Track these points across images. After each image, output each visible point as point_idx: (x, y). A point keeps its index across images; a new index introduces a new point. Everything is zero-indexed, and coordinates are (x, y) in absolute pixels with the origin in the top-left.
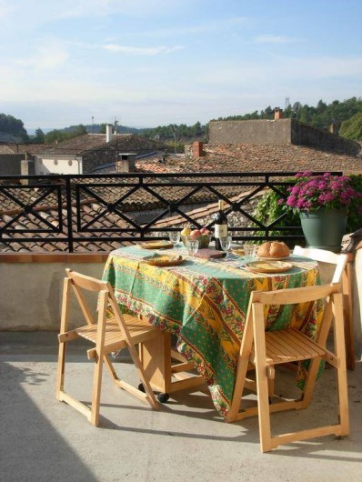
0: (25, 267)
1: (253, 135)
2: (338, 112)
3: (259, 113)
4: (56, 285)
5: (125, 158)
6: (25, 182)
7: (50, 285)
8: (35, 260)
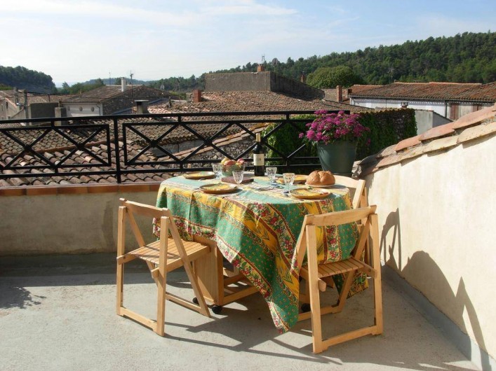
0: (82, 198)
1: (240, 85)
2: (302, 66)
3: (241, 68)
4: (109, 214)
5: (139, 104)
6: (58, 124)
7: (103, 213)
8: (90, 191)
